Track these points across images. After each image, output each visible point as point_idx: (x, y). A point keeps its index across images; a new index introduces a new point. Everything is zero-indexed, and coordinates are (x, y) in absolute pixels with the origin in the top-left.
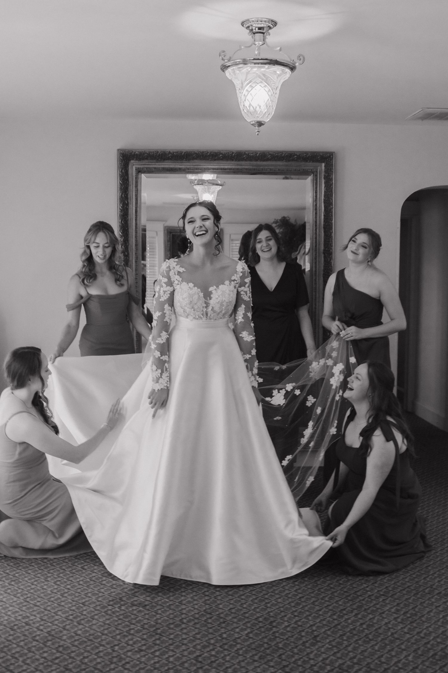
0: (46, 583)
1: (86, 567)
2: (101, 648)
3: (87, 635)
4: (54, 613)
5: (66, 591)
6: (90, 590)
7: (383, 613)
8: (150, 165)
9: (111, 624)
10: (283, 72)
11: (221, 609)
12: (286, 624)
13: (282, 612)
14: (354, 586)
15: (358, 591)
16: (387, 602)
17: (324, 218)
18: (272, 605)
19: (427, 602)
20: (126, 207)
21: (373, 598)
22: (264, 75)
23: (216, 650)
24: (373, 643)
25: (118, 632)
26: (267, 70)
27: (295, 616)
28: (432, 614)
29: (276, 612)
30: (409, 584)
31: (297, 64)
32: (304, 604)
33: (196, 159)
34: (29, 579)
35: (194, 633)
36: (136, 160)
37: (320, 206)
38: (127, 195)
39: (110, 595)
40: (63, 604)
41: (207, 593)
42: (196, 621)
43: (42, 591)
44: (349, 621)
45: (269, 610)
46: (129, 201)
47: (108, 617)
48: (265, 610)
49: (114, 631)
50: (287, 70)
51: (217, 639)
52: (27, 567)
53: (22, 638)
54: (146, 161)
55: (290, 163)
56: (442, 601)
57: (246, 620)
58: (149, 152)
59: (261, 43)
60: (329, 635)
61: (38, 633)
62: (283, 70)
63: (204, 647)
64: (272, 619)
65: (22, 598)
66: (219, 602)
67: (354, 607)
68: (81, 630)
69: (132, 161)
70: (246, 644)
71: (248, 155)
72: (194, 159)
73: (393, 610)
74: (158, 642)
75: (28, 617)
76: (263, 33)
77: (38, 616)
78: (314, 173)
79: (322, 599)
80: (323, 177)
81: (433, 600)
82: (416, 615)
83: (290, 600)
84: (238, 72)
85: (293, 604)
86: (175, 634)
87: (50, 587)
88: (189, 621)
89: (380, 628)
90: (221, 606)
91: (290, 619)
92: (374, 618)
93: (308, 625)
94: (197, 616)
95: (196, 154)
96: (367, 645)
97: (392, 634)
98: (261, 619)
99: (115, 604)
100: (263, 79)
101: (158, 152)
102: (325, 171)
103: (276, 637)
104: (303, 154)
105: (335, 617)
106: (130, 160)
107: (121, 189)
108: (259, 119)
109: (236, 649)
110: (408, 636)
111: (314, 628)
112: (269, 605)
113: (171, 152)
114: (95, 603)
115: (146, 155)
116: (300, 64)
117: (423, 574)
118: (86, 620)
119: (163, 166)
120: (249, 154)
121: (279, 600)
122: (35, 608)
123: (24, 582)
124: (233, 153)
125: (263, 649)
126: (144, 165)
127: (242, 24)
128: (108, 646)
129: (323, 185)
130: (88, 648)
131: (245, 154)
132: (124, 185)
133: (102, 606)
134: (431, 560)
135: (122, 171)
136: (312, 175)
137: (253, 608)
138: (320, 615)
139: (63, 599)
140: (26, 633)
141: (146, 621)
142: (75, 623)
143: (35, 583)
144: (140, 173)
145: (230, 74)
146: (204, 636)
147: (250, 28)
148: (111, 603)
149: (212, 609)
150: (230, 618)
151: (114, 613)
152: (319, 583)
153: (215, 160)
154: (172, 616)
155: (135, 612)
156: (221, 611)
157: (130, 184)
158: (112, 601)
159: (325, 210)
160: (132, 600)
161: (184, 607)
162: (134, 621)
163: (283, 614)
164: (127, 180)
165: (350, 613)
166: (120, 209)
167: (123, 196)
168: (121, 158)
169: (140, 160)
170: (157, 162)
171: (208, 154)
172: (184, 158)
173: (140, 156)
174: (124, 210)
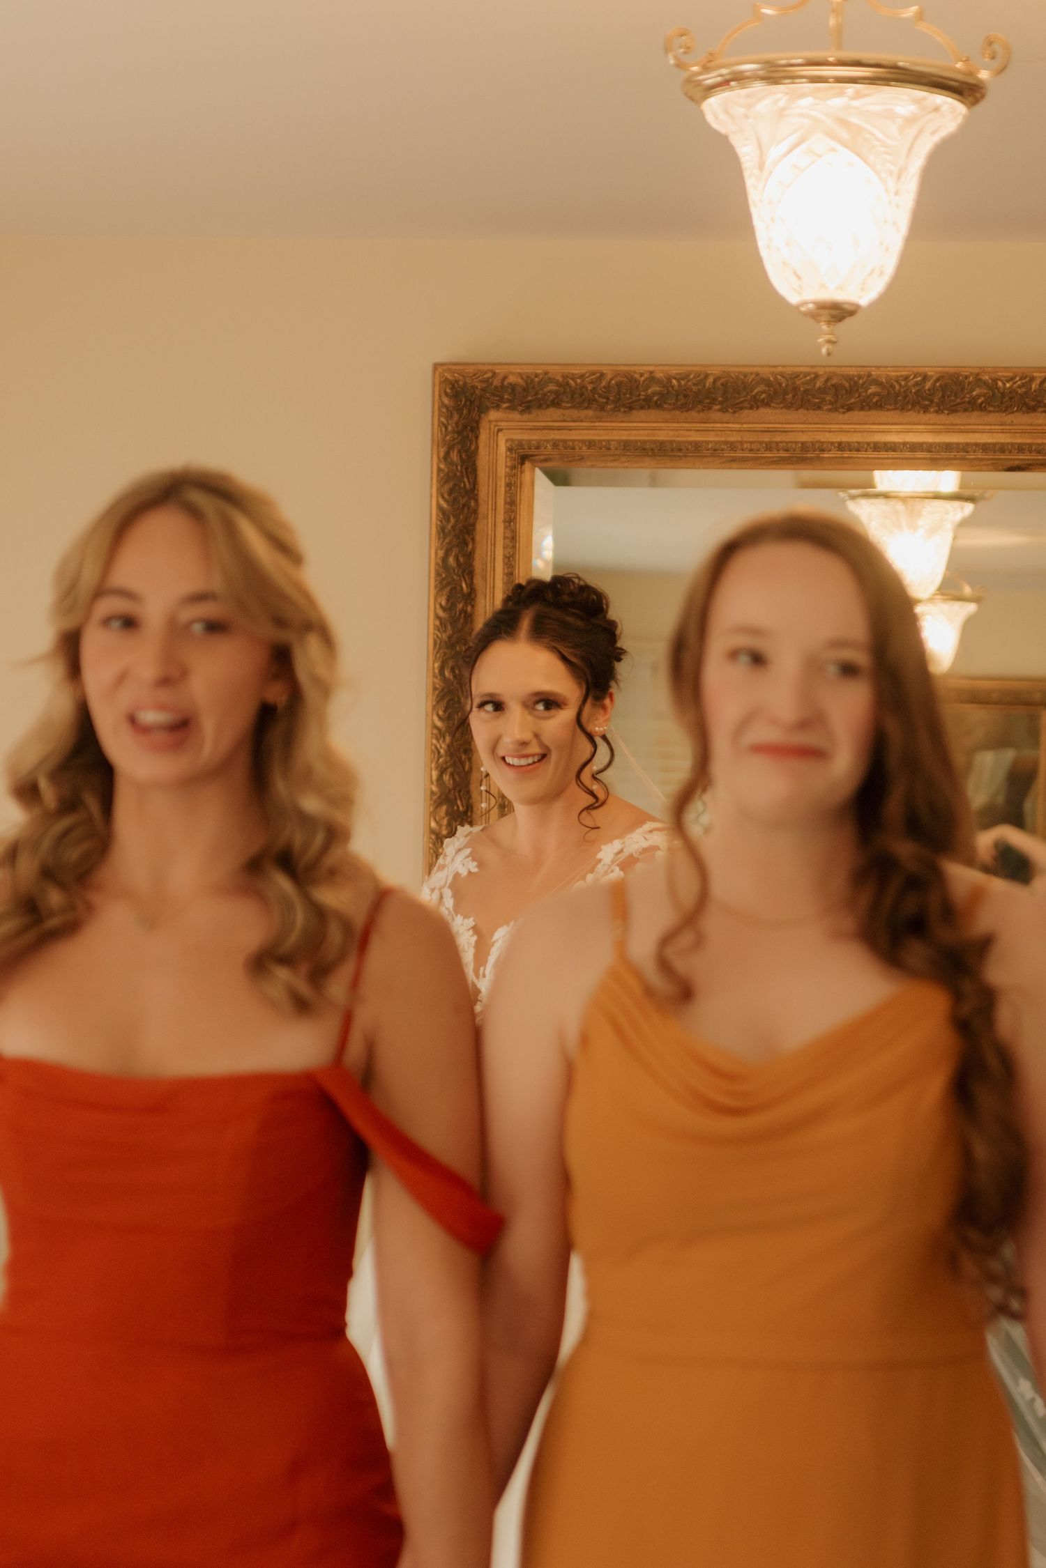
8: (569, 429)
20: (464, 611)
22: (843, 122)
26: (855, 103)
31: (985, 77)
33: (767, 404)
36: (512, 408)
38: (470, 556)
46: (478, 581)
54: (553, 413)
58: (565, 376)
69: (493, 415)
71: (992, 386)
72: (756, 403)
95: (767, 382)
100: (838, 139)
101: (602, 375)
106: (483, 410)
107: (442, 530)
108: (830, 296)
113: (659, 375)
115: (552, 387)
116: (999, 76)
119: (624, 436)
120: (995, 380)
124: (925, 378)
126: (544, 428)
131: (978, 380)
132: (456, 516)
135: (449, 456)
144: (527, 465)
145: (720, 115)
153: (850, 409)
157: (482, 510)
164: (472, 492)
166: (437, 617)
167: (451, 560)
168: (446, 401)
169: (527, 407)
170: (600, 420)
171: (819, 384)
172: (713, 401)
173: (525, 390)
174: (453, 621)
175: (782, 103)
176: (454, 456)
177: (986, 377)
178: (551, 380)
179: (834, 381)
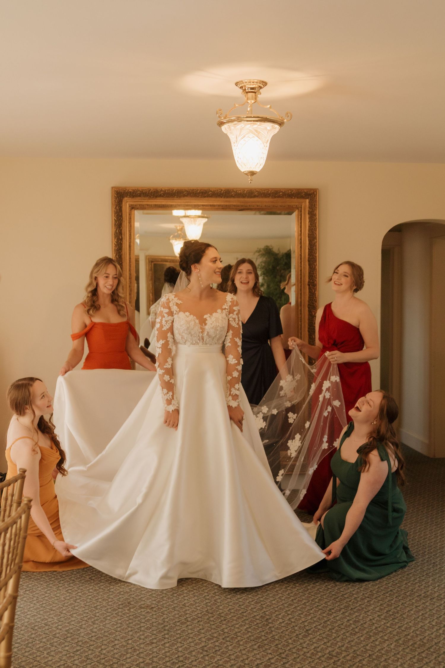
0: (58, 592)
1: (94, 578)
2: (116, 642)
3: (103, 632)
4: (70, 615)
5: (78, 597)
6: (100, 597)
7: (368, 611)
8: (143, 202)
9: (123, 623)
10: (273, 128)
11: (221, 609)
12: (281, 620)
13: (276, 611)
14: (341, 590)
15: (345, 594)
16: (372, 602)
17: (309, 251)
18: (267, 606)
19: (408, 603)
20: (120, 243)
21: (359, 599)
22: (256, 131)
23: (219, 642)
24: (358, 635)
25: (130, 629)
26: (259, 127)
27: (288, 614)
28: (412, 612)
29: (271, 612)
30: (391, 588)
31: (285, 121)
32: (296, 605)
33: (186, 196)
34: (42, 589)
35: (198, 629)
36: (130, 197)
37: (305, 240)
38: (121, 230)
39: (119, 600)
40: (76, 608)
41: (208, 597)
42: (199, 619)
43: (56, 598)
44: (337, 618)
45: (264, 610)
46: (123, 236)
47: (119, 618)
48: (261, 610)
49: (126, 629)
50: (277, 126)
51: (220, 633)
52: (39, 579)
53: (44, 636)
54: (139, 198)
55: (275, 199)
56: (422, 602)
57: (245, 618)
58: (142, 190)
59: (253, 101)
60: (319, 629)
61: (58, 631)
62: (272, 126)
63: (209, 639)
64: (268, 617)
65: (38, 604)
66: (219, 604)
67: (342, 607)
68: (96, 628)
69: (125, 199)
70: (245, 637)
72: (184, 196)
73: (377, 609)
74: (167, 636)
75: (46, 619)
76: (255, 92)
77: (56, 618)
78: (299, 208)
79: (312, 601)
80: (307, 212)
81: (414, 601)
82: (398, 613)
83: (283, 602)
84: (233, 128)
85: (286, 605)
86: (181, 630)
87: (62, 595)
88: (194, 619)
89: (365, 623)
90: (221, 607)
91: (284, 616)
92: (360, 616)
93: (301, 621)
94: (200, 615)
95: (187, 191)
96: (353, 637)
97: (376, 628)
98: (258, 617)
99: (124, 607)
100: (254, 134)
101: (150, 190)
102: (309, 207)
103: (272, 631)
104: (288, 191)
105: (324, 615)
106: (123, 197)
107: (115, 224)
108: (251, 170)
109: (237, 640)
110: (390, 629)
111: (306, 624)
112: (264, 606)
113: (163, 190)
114: (106, 607)
115: (139, 192)
116: (288, 121)
117: (405, 580)
118: (100, 620)
119: (155, 203)
120: (237, 191)
121: (274, 602)
122: (52, 612)
123: (37, 592)
124: (222, 190)
125: (261, 640)
126: (137, 201)
127: (237, 84)
128: (122, 640)
129: (308, 220)
130: (105, 642)
131: (233, 191)
132: (118, 221)
133: (112, 609)
134: (412, 568)
135: (116, 208)
136: (297, 211)
137: (250, 608)
138: (311, 613)
139: (76, 604)
140: (47, 632)
141: (154, 620)
142: (90, 623)
143: (48, 592)
144: (133, 210)
145: (226, 129)
146: (208, 631)
147: (244, 88)
148: (121, 606)
149: (213, 610)
150: (230, 616)
151: (124, 614)
152: (309, 588)
153: (205, 197)
154: (177, 616)
155: (144, 613)
156: (221, 611)
157: (124, 220)
158: (122, 604)
159: (309, 244)
160: (140, 604)
161: (187, 608)
162: (143, 621)
163: (277, 613)
164: (121, 216)
165: (338, 612)
166: (114, 243)
167: (117, 231)
168: (115, 195)
169: (133, 197)
170: (149, 199)
171: (198, 191)
172: (175, 195)
173: (133, 193)
174: (118, 245)
175: (243, 126)
176: (117, 208)
177: (235, 190)
178: (139, 191)
179: (202, 191)
